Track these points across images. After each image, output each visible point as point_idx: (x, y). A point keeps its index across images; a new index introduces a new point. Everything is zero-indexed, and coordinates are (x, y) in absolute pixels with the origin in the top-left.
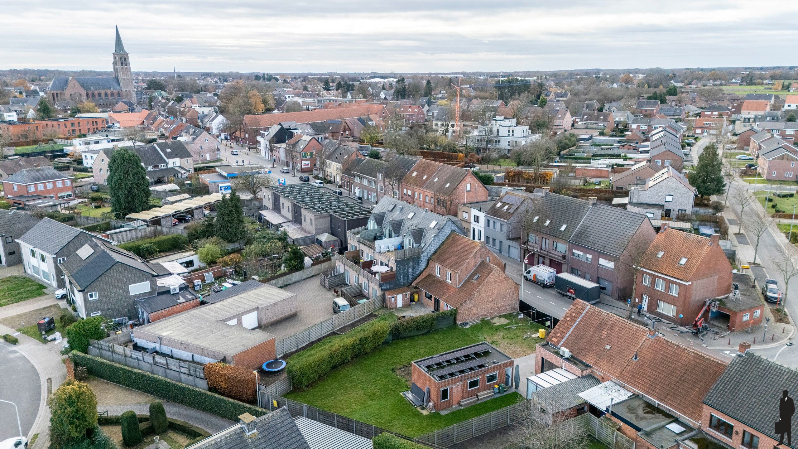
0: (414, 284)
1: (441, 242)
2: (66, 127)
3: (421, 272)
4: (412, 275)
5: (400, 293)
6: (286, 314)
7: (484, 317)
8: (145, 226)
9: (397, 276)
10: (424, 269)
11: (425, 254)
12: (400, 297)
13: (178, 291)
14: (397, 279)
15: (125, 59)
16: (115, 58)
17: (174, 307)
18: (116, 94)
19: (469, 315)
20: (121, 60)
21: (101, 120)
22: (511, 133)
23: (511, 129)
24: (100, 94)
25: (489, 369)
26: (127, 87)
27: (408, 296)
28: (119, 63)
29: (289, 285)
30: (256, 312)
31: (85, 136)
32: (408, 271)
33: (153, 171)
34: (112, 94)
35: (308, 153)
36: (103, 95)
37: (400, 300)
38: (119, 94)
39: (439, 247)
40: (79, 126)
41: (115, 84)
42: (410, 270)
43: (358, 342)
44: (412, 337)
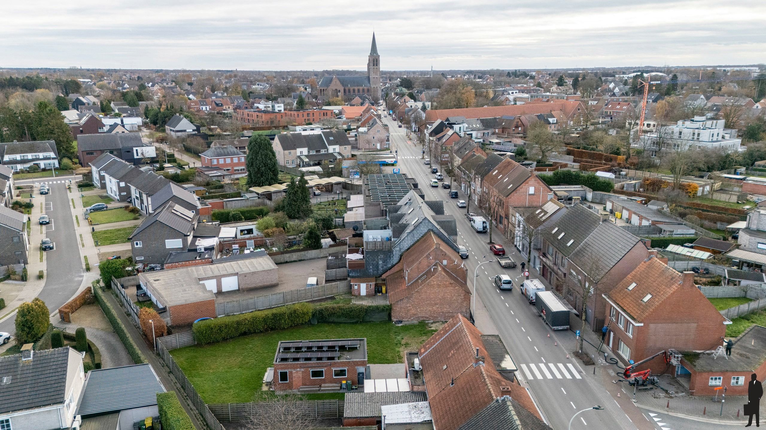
0: (384, 276)
1: (416, 239)
2: (303, 116)
3: (393, 266)
4: (383, 267)
5: (364, 282)
6: (266, 284)
7: (425, 319)
8: (257, 198)
9: (366, 266)
10: (397, 263)
11: (398, 249)
12: (363, 286)
13: (203, 250)
14: (367, 269)
15: (377, 60)
16: (369, 60)
17: (187, 262)
18: (366, 91)
19: (406, 314)
20: (374, 62)
21: (330, 112)
22: (696, 137)
23: (696, 131)
24: (354, 90)
25: (335, 363)
26: (375, 84)
27: (373, 287)
28: (372, 64)
29: (303, 260)
30: (236, 277)
31: (311, 124)
32: (378, 263)
33: (315, 155)
34: (363, 90)
35: (449, 147)
36: (356, 91)
37: (363, 288)
38: (368, 90)
39: (413, 245)
40: (313, 116)
41: (367, 82)
42: (381, 262)
43: (270, 315)
44: (338, 324)
